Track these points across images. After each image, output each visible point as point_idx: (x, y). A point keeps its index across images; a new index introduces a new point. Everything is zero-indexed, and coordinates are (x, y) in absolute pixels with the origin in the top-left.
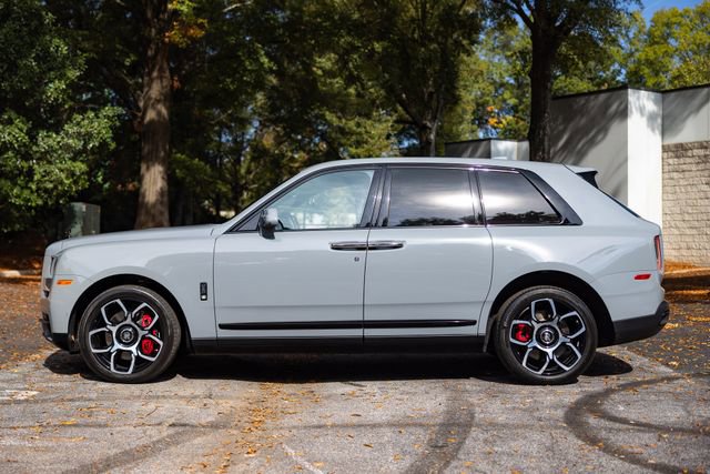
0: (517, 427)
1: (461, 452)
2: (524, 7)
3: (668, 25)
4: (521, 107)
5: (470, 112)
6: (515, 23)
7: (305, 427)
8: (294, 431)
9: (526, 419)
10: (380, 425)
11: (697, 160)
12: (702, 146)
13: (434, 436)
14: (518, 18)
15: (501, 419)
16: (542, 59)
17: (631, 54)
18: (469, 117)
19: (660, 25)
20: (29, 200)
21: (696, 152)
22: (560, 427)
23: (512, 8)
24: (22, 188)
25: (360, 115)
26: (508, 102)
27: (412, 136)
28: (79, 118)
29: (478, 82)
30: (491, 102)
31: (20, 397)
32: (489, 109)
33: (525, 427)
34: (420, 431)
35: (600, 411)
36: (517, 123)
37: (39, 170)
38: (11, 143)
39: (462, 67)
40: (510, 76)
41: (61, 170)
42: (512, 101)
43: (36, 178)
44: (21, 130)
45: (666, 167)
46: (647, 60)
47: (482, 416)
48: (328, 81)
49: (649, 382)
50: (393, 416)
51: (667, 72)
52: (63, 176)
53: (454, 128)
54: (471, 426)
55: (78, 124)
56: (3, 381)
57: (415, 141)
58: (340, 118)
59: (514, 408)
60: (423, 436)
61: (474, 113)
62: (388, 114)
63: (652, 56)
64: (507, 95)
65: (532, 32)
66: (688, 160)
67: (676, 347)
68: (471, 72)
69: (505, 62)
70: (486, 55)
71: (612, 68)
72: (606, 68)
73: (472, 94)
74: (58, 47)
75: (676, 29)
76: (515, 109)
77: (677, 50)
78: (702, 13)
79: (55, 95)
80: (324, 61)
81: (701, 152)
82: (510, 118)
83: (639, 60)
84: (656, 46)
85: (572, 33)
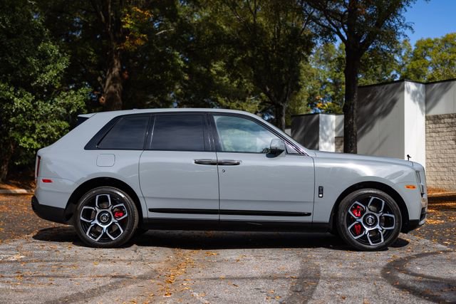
0: (350, 279)
1: (314, 295)
2: (341, 30)
3: (425, 48)
4: (336, 97)
5: (306, 99)
6: (335, 40)
7: (205, 279)
8: (198, 282)
9: (355, 275)
10: (257, 278)
11: (447, 125)
12: (450, 117)
13: (294, 285)
14: (337, 37)
15: (339, 274)
16: (353, 61)
17: (403, 65)
18: (305, 102)
19: (420, 48)
20: (32, 144)
21: (446, 120)
22: (380, 280)
23: (334, 31)
24: (28, 137)
25: (239, 99)
26: (329, 93)
27: (271, 114)
28: (65, 94)
29: (310, 81)
30: (318, 93)
31: (12, 259)
32: (317, 98)
33: (357, 279)
34: (284, 282)
35: (405, 270)
36: (334, 106)
37: (39, 126)
38: (21, 109)
39: (301, 71)
40: (330, 78)
41: (53, 126)
42: (331, 93)
43: (37, 131)
44: (28, 101)
45: (428, 130)
46: (413, 69)
47: (325, 272)
48: (220, 78)
49: (432, 253)
50: (265, 273)
51: (425, 76)
52: (54, 130)
53: (296, 108)
54: (319, 279)
55: (64, 98)
56: (2, 250)
57: (272, 117)
58: (226, 101)
59: (347, 268)
60: (287, 285)
61: (308, 100)
62: (256, 99)
63: (415, 66)
64: (328, 89)
65: (346, 46)
66: (441, 125)
67: (446, 234)
68: (307, 74)
69: (327, 69)
70: (316, 65)
71: (392, 74)
72: (388, 74)
73: (307, 88)
74: (52, 50)
75: (430, 51)
76: (333, 98)
77: (431, 63)
78: (445, 41)
79: (49, 80)
80: (218, 66)
81: (450, 120)
82: (330, 103)
83: (408, 69)
84: (418, 61)
85: (371, 47)
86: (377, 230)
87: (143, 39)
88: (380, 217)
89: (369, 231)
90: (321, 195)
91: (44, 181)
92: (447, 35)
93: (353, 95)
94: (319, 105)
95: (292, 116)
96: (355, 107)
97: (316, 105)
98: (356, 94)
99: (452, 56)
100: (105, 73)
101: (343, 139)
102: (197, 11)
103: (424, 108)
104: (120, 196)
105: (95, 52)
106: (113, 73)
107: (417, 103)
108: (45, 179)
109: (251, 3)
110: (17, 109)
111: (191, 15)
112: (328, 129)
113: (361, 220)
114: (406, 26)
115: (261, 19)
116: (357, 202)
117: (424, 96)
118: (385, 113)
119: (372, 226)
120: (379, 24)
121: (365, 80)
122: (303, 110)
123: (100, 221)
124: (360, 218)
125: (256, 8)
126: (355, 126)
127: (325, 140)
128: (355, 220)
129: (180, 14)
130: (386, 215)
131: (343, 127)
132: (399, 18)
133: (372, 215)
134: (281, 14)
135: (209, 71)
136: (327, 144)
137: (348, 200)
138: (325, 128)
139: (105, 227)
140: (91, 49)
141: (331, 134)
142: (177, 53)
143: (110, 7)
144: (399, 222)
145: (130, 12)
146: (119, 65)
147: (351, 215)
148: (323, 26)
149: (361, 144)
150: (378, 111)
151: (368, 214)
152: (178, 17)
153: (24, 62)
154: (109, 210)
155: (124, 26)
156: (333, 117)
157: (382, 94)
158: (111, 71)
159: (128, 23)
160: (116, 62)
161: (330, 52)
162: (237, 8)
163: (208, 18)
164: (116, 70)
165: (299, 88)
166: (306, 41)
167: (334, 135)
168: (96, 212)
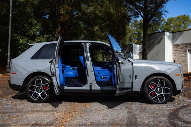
2: (141, 13)
3: (170, 21)
6: (139, 17)
11: (181, 48)
12: (182, 45)
14: (140, 16)
16: (145, 25)
17: (163, 27)
18: (128, 40)
21: (180, 46)
23: (138, 13)
25: (104, 39)
28: (39, 37)
29: (130, 33)
30: (133, 37)
32: (132, 39)
39: (126, 29)
40: (137, 32)
42: (137, 37)
44: (25, 40)
45: (174, 50)
48: (97, 32)
53: (125, 42)
54: (137, 125)
55: (39, 39)
59: (150, 117)
61: (129, 40)
63: (167, 27)
64: (136, 36)
65: (143, 19)
66: (179, 48)
68: (128, 30)
69: (135, 29)
70: (131, 27)
71: (158, 30)
72: (157, 30)
73: (129, 35)
74: (34, 21)
75: (172, 22)
76: (138, 39)
77: (172, 26)
78: (178, 18)
79: (33, 32)
80: (96, 28)
81: (182, 46)
82: (137, 41)
83: (164, 28)
84: (168, 25)
85: (152, 19)
86: (162, 94)
87: (68, 17)
88: (164, 89)
89: (158, 95)
90: (136, 79)
91: (13, 73)
92: (179, 16)
93: (146, 37)
94: (133, 41)
95: (123, 45)
96: (147, 41)
97: (132, 42)
98: (147, 37)
99: (180, 23)
100: (55, 30)
101: (142, 53)
102: (89, 8)
103: (172, 42)
104: (46, 80)
105: (51, 23)
106: (58, 30)
107: (170, 40)
108: (13, 72)
109: (108, 5)
110: (21, 43)
111: (87, 10)
112: (136, 50)
113: (155, 90)
114: (166, 11)
115: (112, 11)
116: (152, 82)
117: (172, 37)
118: (158, 43)
119: (160, 93)
120: (155, 10)
121: (149, 33)
122: (127, 43)
123: (37, 91)
124: (154, 89)
125: (110, 6)
126: (147, 48)
127: (136, 54)
128: (152, 90)
129: (83, 9)
130: (166, 88)
131: (142, 49)
132: (163, 7)
133: (159, 88)
134: (119, 8)
135: (93, 30)
136: (136, 55)
137: (149, 81)
138: (135, 50)
139: (40, 94)
140: (50, 21)
141: (138, 52)
142: (81, 23)
143: (56, 6)
144: (172, 91)
145: (63, 7)
146: (60, 27)
147: (150, 88)
148: (134, 12)
149: (149, 55)
150: (156, 42)
151: (158, 88)
152: (82, 10)
153: (23, 26)
154: (41, 86)
155: (61, 13)
156: (138, 46)
157: (157, 36)
158: (57, 30)
159: (63, 12)
160: (59, 26)
161: (137, 23)
162: (103, 6)
163: (93, 11)
164: (59, 29)
165: (125, 35)
166: (128, 18)
167: (139, 52)
168: (36, 87)
